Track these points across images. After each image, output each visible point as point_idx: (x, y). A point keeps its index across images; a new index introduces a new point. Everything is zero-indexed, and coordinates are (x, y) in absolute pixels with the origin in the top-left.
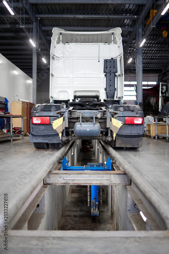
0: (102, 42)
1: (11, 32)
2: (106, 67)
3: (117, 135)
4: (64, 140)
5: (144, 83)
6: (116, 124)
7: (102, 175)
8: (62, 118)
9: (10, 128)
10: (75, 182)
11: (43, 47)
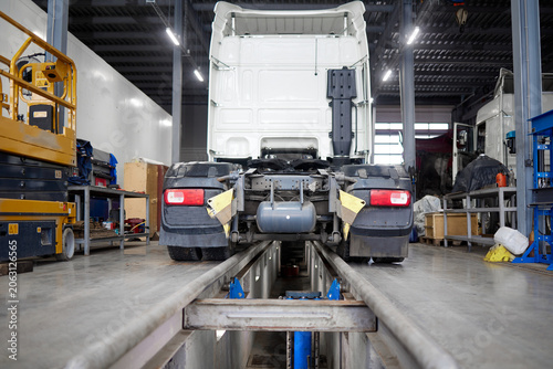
0: (323, 33)
1: (126, 15)
2: (331, 86)
3: (352, 228)
4: (234, 240)
5: (419, 126)
6: (349, 204)
7: (314, 309)
8: (232, 190)
9: (119, 220)
10: (252, 324)
11: (196, 48)
